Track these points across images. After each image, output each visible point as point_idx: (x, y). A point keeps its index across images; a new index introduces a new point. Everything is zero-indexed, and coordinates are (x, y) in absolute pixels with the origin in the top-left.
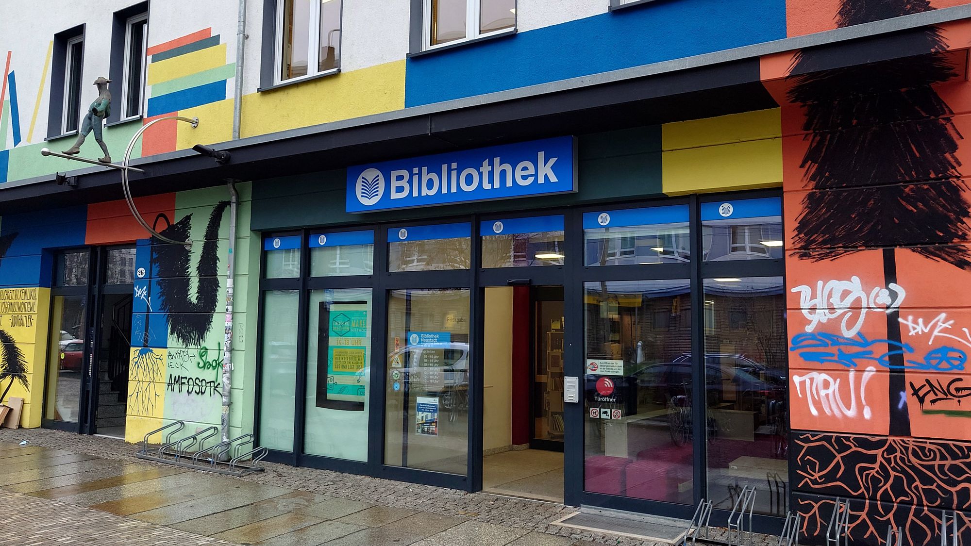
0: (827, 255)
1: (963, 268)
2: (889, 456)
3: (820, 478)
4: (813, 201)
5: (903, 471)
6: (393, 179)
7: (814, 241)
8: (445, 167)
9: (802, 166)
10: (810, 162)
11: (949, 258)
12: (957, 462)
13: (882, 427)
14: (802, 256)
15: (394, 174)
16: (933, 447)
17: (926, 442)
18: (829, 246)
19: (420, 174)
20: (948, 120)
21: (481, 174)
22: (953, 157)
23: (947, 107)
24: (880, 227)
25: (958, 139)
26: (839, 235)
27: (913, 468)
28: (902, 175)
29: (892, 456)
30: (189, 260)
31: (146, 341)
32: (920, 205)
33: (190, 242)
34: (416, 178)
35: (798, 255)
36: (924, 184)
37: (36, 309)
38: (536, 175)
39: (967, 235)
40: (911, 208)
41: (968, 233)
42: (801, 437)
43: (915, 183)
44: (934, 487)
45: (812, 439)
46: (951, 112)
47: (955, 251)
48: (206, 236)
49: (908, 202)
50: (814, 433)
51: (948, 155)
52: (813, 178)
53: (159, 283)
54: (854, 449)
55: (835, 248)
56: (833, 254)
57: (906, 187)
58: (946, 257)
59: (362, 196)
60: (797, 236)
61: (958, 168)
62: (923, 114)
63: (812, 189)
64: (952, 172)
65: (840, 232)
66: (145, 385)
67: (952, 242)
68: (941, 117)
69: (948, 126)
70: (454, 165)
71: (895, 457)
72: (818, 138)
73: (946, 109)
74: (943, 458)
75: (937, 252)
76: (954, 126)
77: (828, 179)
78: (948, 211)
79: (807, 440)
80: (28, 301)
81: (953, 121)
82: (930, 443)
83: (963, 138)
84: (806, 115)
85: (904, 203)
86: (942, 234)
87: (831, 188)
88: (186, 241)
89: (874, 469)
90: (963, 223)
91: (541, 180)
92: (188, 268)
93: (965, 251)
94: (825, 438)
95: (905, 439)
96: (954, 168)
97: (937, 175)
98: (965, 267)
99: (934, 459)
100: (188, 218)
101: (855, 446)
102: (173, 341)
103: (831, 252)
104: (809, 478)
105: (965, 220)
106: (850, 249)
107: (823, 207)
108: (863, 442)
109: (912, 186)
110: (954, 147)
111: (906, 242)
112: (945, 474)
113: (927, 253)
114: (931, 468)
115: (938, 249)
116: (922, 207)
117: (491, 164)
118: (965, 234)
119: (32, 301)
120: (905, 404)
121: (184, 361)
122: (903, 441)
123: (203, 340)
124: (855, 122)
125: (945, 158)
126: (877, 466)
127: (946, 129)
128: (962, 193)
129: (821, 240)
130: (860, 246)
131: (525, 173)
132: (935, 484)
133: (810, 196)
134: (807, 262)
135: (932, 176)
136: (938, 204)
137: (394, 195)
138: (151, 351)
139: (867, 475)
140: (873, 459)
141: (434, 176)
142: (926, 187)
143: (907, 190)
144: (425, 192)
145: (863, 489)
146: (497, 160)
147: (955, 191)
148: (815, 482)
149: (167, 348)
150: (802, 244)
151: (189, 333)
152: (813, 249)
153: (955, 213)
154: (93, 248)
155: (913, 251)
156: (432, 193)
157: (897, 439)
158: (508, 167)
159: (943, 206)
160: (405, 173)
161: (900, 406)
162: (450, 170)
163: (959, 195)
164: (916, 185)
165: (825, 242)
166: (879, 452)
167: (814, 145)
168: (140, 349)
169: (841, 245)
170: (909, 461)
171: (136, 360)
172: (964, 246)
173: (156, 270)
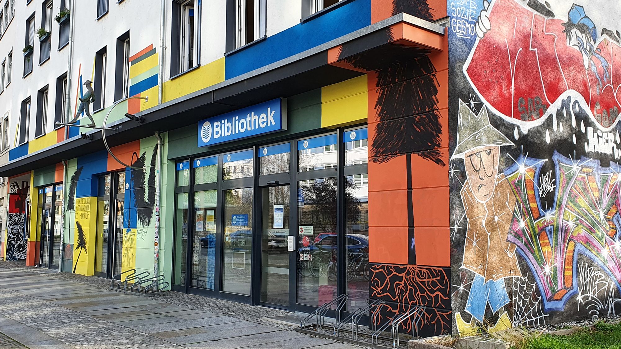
0: (384, 159)
1: (438, 164)
2: (407, 277)
3: (381, 290)
4: (379, 128)
5: (413, 286)
6: (215, 126)
7: (379, 152)
8: (234, 119)
9: (375, 108)
10: (378, 105)
11: (433, 158)
12: (434, 279)
13: (404, 259)
14: (375, 161)
15: (215, 124)
16: (425, 271)
17: (422, 268)
18: (385, 154)
19: (224, 123)
20: (434, 75)
21: (247, 122)
22: (436, 98)
23: (434, 68)
24: (405, 142)
25: (438, 87)
26: (389, 147)
27: (417, 283)
28: (415, 111)
29: (409, 277)
30: (145, 178)
31: (129, 225)
32: (422, 127)
33: (145, 167)
34: (223, 125)
35: (373, 161)
36: (424, 115)
37: (89, 209)
38: (267, 121)
39: (440, 144)
40: (418, 130)
41: (441, 143)
42: (373, 267)
43: (421, 114)
44: (425, 294)
45: (377, 268)
46: (436, 71)
47: (435, 154)
48: (151, 164)
49: (417, 127)
50: (378, 264)
51: (433, 97)
52: (379, 116)
53: (134, 192)
54: (394, 273)
55: (387, 155)
56: (386, 159)
57: (416, 117)
58: (432, 157)
59: (204, 138)
60: (372, 149)
61: (437, 105)
62: (424, 73)
63: (379, 121)
64: (435, 107)
65: (389, 146)
66: (129, 249)
67: (434, 149)
68: (432, 74)
69: (434, 79)
70: (237, 118)
72: (382, 91)
73: (434, 69)
74: (429, 277)
75: (428, 155)
76: (436, 79)
77: (385, 115)
78: (433, 131)
79: (375, 269)
80: (87, 204)
81: (436, 76)
82: (424, 268)
83: (440, 86)
84: (377, 78)
85: (415, 127)
86: (430, 144)
87: (387, 120)
88: (144, 167)
89: (401, 284)
90: (439, 137)
91: (269, 125)
92: (144, 182)
93: (439, 153)
94: (383, 267)
95: (414, 266)
96: (436, 104)
97: (429, 109)
98: (439, 163)
99: (425, 278)
100: (144, 154)
101: (394, 272)
102: (139, 224)
103: (385, 158)
104: (376, 291)
105: (440, 135)
106: (394, 155)
107: (383, 132)
108: (397, 269)
109: (419, 117)
110: (436, 92)
111: (416, 150)
112: (430, 287)
113: (424, 156)
114: (423, 283)
115: (429, 153)
116: (423, 129)
117: (250, 116)
118: (439, 144)
119: (88, 204)
120: (414, 246)
121: (143, 235)
122: (413, 267)
123: (150, 223)
124: (397, 80)
125: (432, 99)
126: (403, 283)
127: (433, 81)
128: (439, 120)
129: (382, 151)
130: (398, 154)
131: (263, 120)
132: (426, 292)
133: (378, 125)
134: (377, 163)
135: (427, 110)
136: (429, 126)
137: (216, 136)
138: (131, 230)
139: (399, 288)
140: (400, 279)
141: (229, 124)
142: (424, 117)
143: (416, 119)
144: (227, 134)
145: (397, 297)
146: (253, 114)
147: (436, 117)
148: (378, 293)
149: (136, 228)
150: (374, 154)
151: (145, 219)
152: (379, 156)
153: (435, 131)
154: (112, 172)
155: (419, 155)
156: (229, 134)
157: (411, 266)
158: (256, 117)
159: (431, 128)
160: (219, 123)
161: (412, 247)
162: (235, 120)
163: (437, 121)
164: (420, 116)
165: (383, 152)
166: (403, 274)
167: (380, 95)
168: (127, 229)
169: (389, 154)
170: (416, 280)
171: (125, 235)
172: (439, 151)
173: (133, 184)
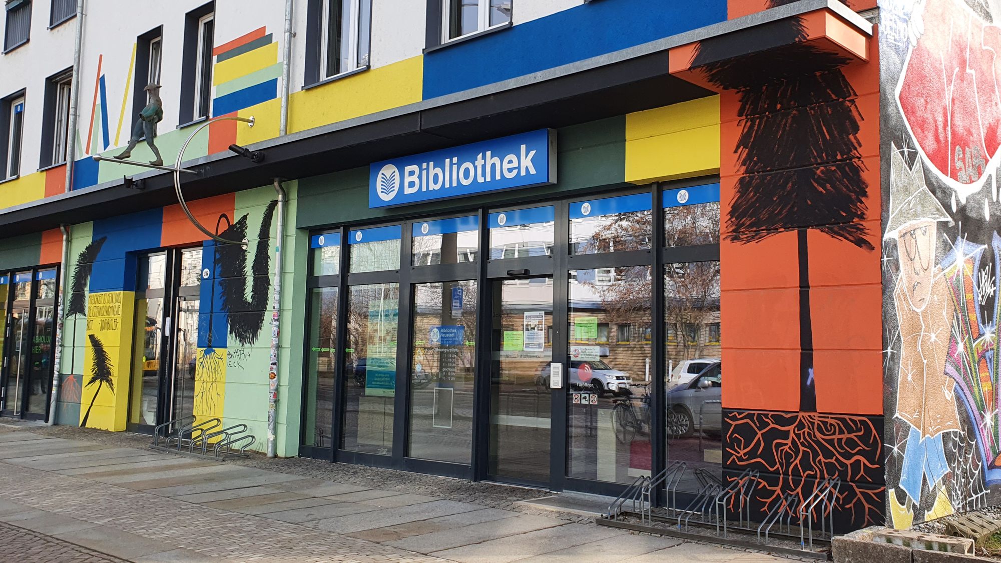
0: (753, 237)
1: (860, 246)
2: (799, 432)
3: (745, 455)
4: (744, 185)
5: (810, 446)
6: (406, 173)
7: (743, 224)
8: (448, 161)
9: (735, 152)
10: (742, 147)
11: (850, 237)
12: (852, 436)
13: (792, 402)
14: (735, 239)
15: (408, 169)
16: (833, 422)
17: (828, 417)
18: (754, 229)
19: (428, 169)
20: (853, 101)
21: (475, 168)
22: (856, 138)
23: (853, 90)
24: (796, 209)
25: (860, 121)
26: (763, 218)
27: (818, 442)
28: (814, 157)
29: (801, 432)
30: (246, 259)
31: (210, 341)
32: (828, 186)
33: (246, 241)
34: (424, 172)
35: (730, 239)
36: (832, 166)
37: (120, 312)
38: (519, 168)
40: (821, 189)
41: (866, 212)
42: (730, 415)
43: (826, 164)
44: (833, 461)
45: (738, 417)
46: (855, 95)
47: (855, 230)
48: (259, 235)
49: (819, 184)
50: (740, 411)
51: (851, 137)
52: (743, 164)
53: (220, 284)
54: (772, 426)
55: (760, 230)
56: (758, 237)
57: (818, 169)
58: (848, 236)
59: (382, 192)
60: (729, 220)
61: (859, 149)
62: (833, 96)
63: (743, 174)
64: (854, 153)
65: (764, 216)
66: (209, 384)
67: (853, 222)
68: (848, 99)
69: (853, 108)
70: (455, 160)
71: (804, 432)
72: (749, 123)
73: (851, 91)
74: (841, 432)
75: (841, 232)
76: (857, 108)
77: (756, 163)
78: (850, 192)
79: (734, 418)
80: (114, 305)
81: (856, 103)
82: (831, 418)
83: (863, 120)
84: (740, 101)
85: (816, 185)
86: (844, 214)
87: (758, 172)
88: (243, 241)
89: (787, 444)
90: (862, 202)
91: (523, 173)
92: (245, 267)
93: (863, 229)
94: (750, 416)
95: (812, 414)
96: (856, 149)
97: (842, 156)
98: (863, 245)
99: (834, 434)
100: (245, 217)
101: (773, 423)
102: (232, 341)
103: (756, 235)
104: (736, 456)
105: (863, 199)
106: (772, 231)
107: (751, 191)
108: (779, 419)
109: (822, 168)
110: (856, 129)
111: (816, 223)
112: (843, 448)
113: (833, 233)
114: (831, 442)
115: (842, 229)
116: (830, 188)
117: (484, 158)
118: (863, 214)
119: (117, 304)
120: (813, 381)
121: (240, 360)
122: (810, 416)
123: (257, 338)
124: (779, 106)
125: (849, 140)
126: (789, 442)
127: (851, 111)
128: (861, 173)
129: (748, 223)
130: (780, 228)
131: (511, 166)
132: (834, 458)
133: (741, 180)
134: (738, 244)
135: (839, 157)
136: (842, 184)
137: (408, 191)
138: (214, 351)
139: (782, 450)
140: (786, 435)
141: (438, 170)
142: (833, 168)
143: (818, 172)
144: (432, 187)
145: (778, 465)
146: (489, 153)
147: (856, 170)
148: (741, 459)
149: (226, 347)
150: (734, 227)
151: (245, 332)
152: (742, 232)
153: (855, 192)
154: (169, 249)
155: (822, 231)
156: (437, 187)
157: (806, 414)
158: (496, 160)
159: (847, 187)
160: (415, 168)
161: (809, 383)
162: (451, 164)
163: (859, 176)
164: (825, 167)
165: (751, 226)
166: (791, 428)
167: (746, 130)
168: (205, 349)
169: (764, 228)
170: (815, 436)
171: (201, 360)
172: (862, 225)
173: (218, 270)
